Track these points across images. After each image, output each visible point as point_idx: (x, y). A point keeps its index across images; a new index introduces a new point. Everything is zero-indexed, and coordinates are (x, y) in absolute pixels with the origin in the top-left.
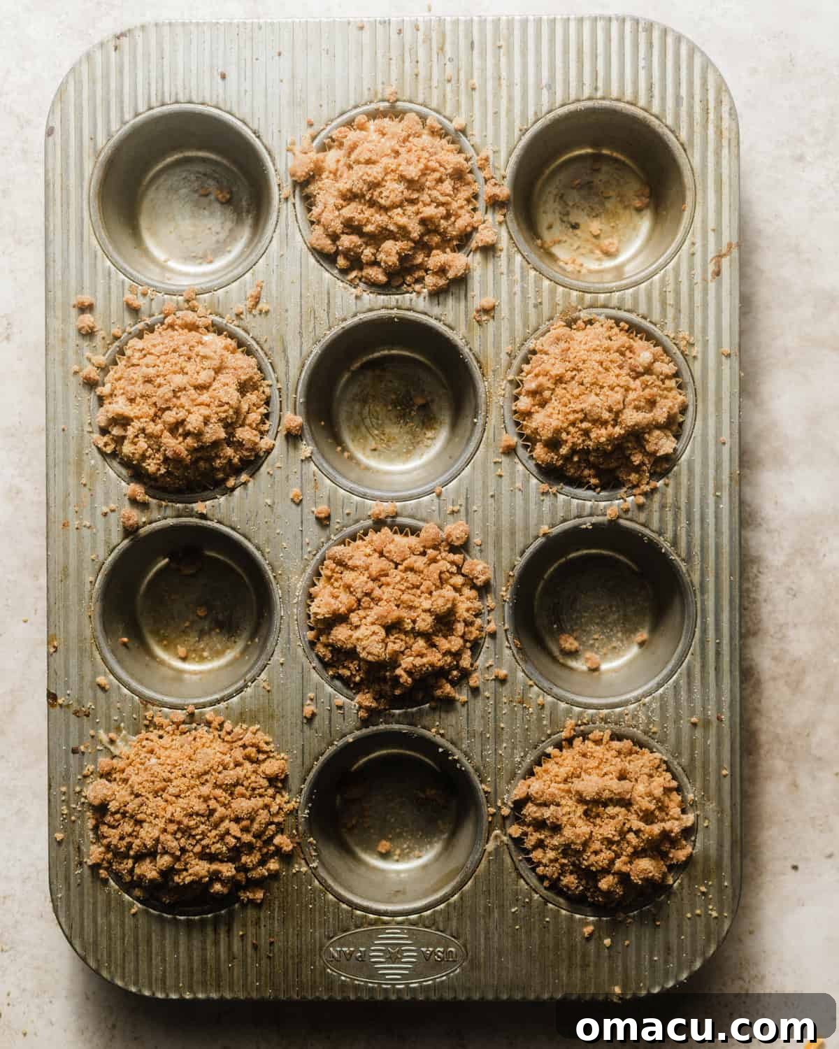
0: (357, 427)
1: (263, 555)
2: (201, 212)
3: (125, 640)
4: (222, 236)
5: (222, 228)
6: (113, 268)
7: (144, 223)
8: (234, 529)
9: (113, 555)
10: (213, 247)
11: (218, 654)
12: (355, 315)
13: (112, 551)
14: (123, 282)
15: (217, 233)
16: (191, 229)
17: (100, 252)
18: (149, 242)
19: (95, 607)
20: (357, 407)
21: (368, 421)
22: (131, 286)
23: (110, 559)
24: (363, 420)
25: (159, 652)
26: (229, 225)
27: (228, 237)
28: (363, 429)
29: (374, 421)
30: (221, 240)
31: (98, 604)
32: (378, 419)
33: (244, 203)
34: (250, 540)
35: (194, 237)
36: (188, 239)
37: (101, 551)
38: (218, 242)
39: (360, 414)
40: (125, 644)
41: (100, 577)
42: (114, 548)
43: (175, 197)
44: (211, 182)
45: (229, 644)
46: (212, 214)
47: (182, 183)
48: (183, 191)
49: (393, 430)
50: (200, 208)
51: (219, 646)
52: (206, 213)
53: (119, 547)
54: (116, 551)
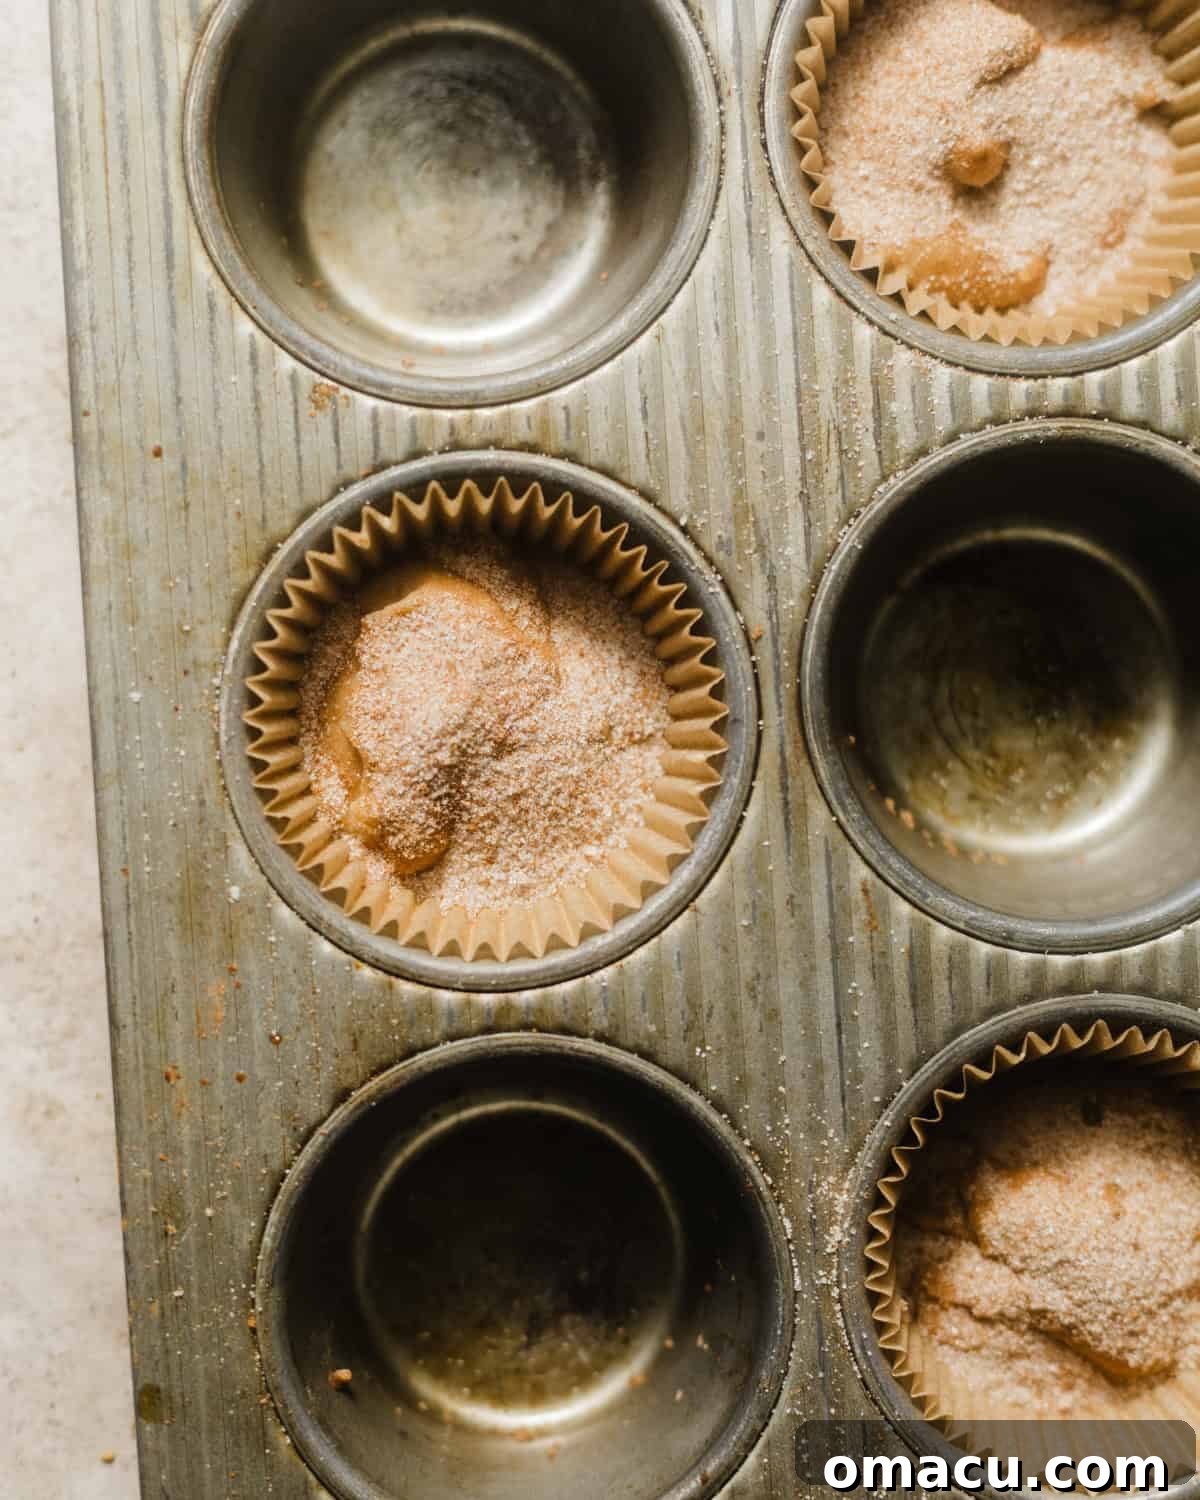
0: (923, 739)
1: (734, 1125)
2: (468, 181)
3: (344, 1374)
4: (528, 245)
5: (528, 223)
6: (262, 340)
7: (316, 218)
8: (648, 1056)
9: (309, 1150)
10: (507, 275)
11: (584, 1378)
12: (952, 438)
13: (305, 1140)
14: (294, 378)
15: (515, 238)
16: (446, 228)
17: (222, 298)
18: (334, 269)
19: (264, 1303)
20: (918, 686)
21: (949, 724)
22: (315, 388)
23: (301, 1163)
24: (936, 719)
25: (427, 1388)
26: (544, 213)
27: (542, 246)
28: (939, 745)
29: (966, 721)
30: (527, 256)
31: (275, 1293)
32: (975, 714)
33: (583, 154)
34: (695, 1086)
35: (452, 253)
36: (437, 257)
37: (274, 1141)
38: (516, 259)
39: (929, 701)
40: (343, 1387)
41: (274, 1217)
42: (311, 1132)
43: (395, 143)
44: (487, 100)
45: (612, 1348)
46: (497, 184)
47: (411, 105)
48: (414, 129)
49: (1018, 742)
50: (463, 171)
51: (584, 1356)
52: (482, 183)
53: (325, 1129)
54: (318, 1139)
